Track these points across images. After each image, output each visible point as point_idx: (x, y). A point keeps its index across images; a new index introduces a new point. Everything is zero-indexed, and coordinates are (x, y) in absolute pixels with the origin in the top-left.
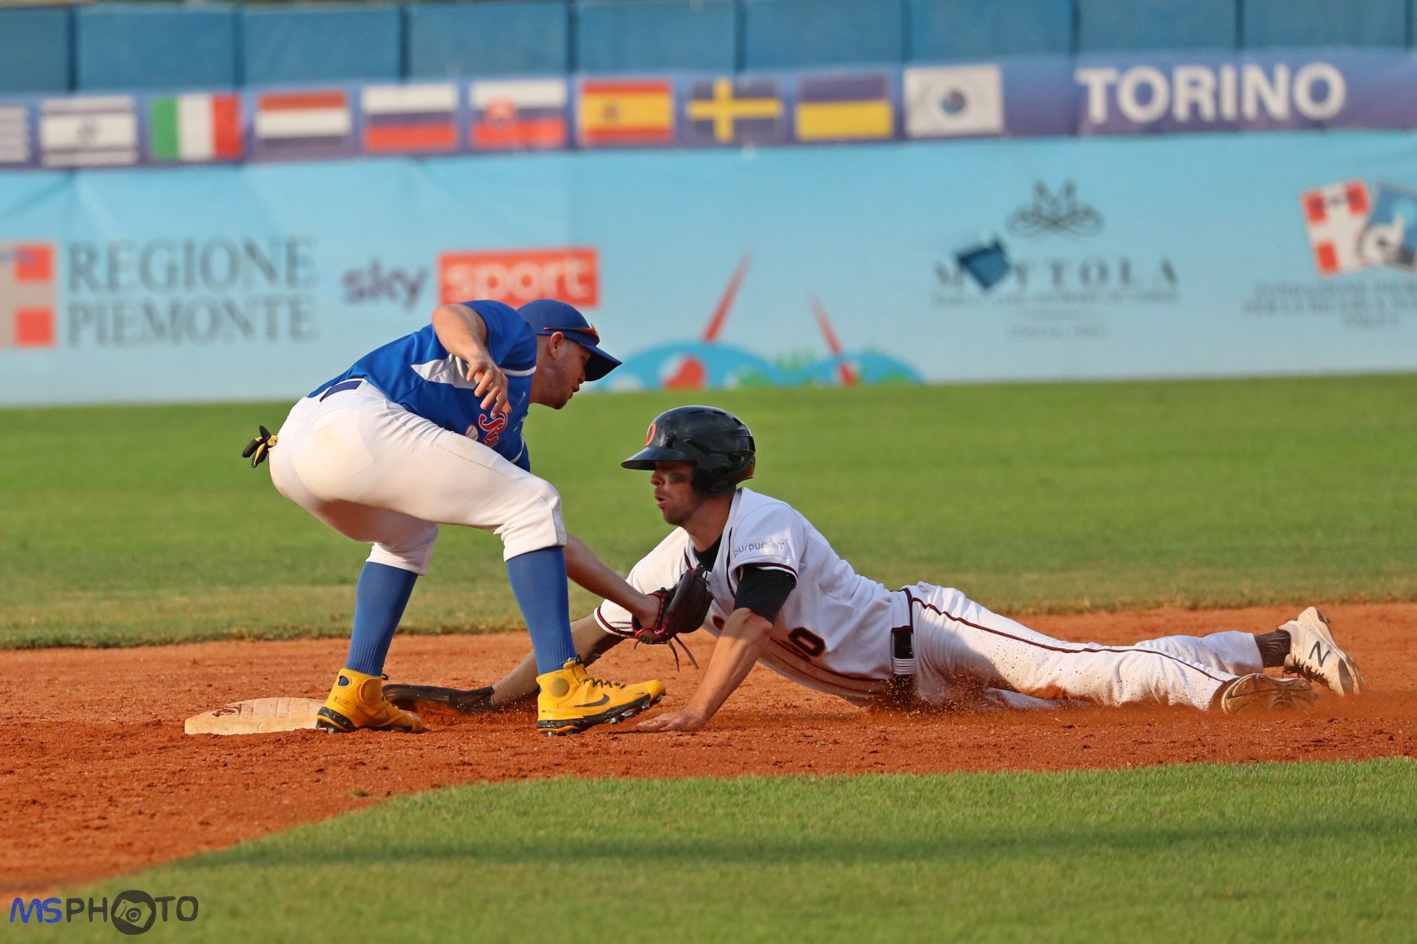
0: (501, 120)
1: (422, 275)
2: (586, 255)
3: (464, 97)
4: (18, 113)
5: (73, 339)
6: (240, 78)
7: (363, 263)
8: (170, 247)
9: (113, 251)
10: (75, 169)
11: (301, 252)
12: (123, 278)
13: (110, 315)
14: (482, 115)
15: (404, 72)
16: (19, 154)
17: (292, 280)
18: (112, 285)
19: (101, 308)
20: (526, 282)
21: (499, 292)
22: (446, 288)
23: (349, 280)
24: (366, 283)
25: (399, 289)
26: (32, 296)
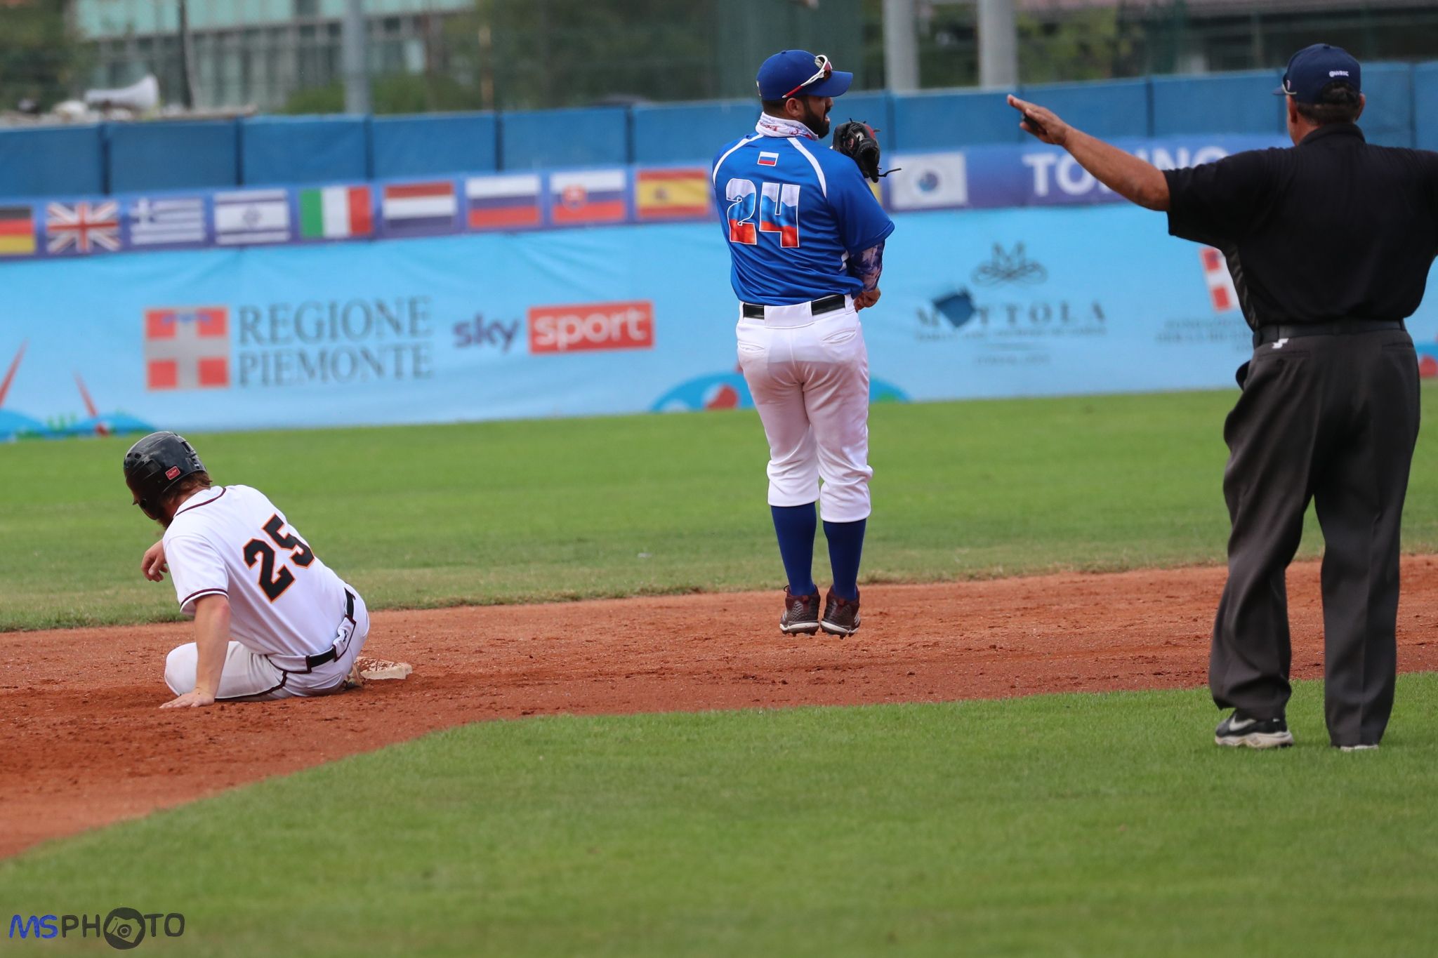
0: (575, 202)
1: (516, 325)
2: (644, 307)
3: (545, 184)
4: (197, 204)
5: (244, 381)
6: (370, 172)
7: (468, 316)
8: (318, 307)
9: (273, 311)
10: (242, 246)
11: (421, 307)
12: (282, 332)
13: (272, 361)
14: (560, 198)
15: (499, 165)
16: (198, 236)
17: (413, 331)
18: (274, 338)
19: (265, 356)
20: (597, 328)
21: (576, 337)
22: (534, 334)
23: (459, 329)
24: (472, 330)
25: (497, 335)
26: (210, 348)
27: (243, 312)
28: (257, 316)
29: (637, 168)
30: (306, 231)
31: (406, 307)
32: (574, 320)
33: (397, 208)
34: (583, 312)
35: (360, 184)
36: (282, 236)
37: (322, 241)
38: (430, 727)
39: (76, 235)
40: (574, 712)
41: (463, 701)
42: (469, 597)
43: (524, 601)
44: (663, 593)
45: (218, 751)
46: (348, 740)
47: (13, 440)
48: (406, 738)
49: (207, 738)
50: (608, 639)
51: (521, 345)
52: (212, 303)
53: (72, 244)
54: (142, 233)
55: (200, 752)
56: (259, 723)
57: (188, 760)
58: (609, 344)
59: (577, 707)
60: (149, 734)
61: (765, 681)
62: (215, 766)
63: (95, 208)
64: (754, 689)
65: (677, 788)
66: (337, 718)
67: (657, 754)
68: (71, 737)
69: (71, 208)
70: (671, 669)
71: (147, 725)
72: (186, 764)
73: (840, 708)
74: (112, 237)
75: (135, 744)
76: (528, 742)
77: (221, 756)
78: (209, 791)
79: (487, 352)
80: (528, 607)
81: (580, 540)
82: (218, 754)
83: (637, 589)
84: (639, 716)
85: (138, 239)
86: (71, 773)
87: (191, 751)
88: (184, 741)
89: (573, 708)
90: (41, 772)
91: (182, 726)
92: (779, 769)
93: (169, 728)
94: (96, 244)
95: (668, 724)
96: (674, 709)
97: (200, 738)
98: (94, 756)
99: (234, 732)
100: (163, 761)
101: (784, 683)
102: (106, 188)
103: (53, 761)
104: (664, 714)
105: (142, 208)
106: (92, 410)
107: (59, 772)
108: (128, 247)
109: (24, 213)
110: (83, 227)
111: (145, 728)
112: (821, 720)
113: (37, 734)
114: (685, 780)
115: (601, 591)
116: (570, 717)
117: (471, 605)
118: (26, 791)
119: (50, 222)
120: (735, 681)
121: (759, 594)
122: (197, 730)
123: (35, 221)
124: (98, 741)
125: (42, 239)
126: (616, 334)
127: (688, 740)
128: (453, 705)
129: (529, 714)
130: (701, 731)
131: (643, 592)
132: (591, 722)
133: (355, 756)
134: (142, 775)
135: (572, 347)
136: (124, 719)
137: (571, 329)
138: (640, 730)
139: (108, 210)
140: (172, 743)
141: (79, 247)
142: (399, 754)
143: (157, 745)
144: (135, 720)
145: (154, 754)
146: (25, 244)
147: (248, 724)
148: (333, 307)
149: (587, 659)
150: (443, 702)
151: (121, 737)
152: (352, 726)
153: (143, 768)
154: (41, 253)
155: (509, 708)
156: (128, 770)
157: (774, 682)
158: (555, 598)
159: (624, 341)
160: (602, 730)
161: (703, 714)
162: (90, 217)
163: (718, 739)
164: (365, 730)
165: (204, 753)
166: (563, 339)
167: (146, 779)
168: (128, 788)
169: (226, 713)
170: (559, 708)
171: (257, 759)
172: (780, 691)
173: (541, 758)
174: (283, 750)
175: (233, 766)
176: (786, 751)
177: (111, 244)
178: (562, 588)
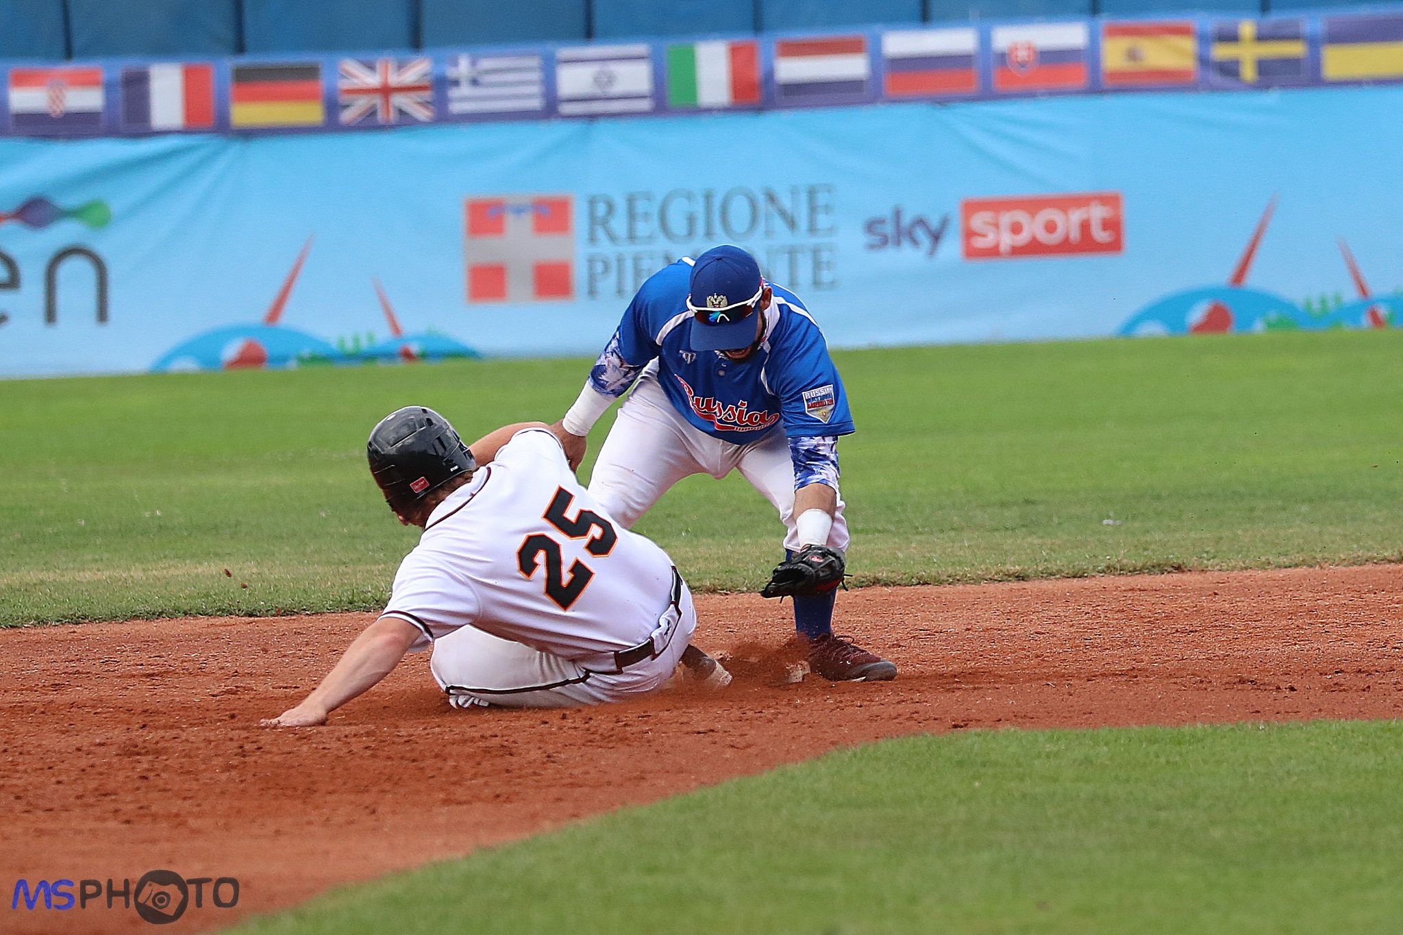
0: (1023, 64)
1: (945, 222)
2: (1111, 200)
3: (985, 41)
4: (534, 62)
5: (592, 292)
6: (758, 25)
7: (885, 211)
8: (689, 196)
9: (631, 200)
10: (592, 117)
11: (822, 199)
12: (642, 228)
13: (629, 265)
14: (1003, 57)
15: (924, 16)
16: (536, 104)
17: (812, 229)
18: (632, 237)
19: (620, 260)
20: (1051, 227)
21: (1023, 238)
22: (969, 234)
23: (871, 226)
24: (889, 229)
25: (920, 234)
26: (549, 248)
27: (592, 202)
28: (611, 208)
29: (1104, 21)
30: (674, 100)
31: (804, 197)
32: (1020, 216)
33: (791, 69)
34: (1033, 206)
35: (744, 38)
36: (645, 105)
37: (697, 111)
38: (833, 743)
39: (377, 100)
40: (1021, 725)
41: (875, 709)
42: (883, 575)
43: (954, 580)
44: (1135, 571)
45: (558, 772)
46: (727, 760)
47: (292, 365)
48: (802, 757)
49: (545, 755)
50: (1063, 631)
51: (952, 247)
52: (550, 190)
53: (372, 113)
54: (462, 100)
55: (535, 773)
56: (612, 736)
57: (519, 784)
58: (1065, 247)
59: (1022, 718)
60: (469, 749)
61: (1267, 687)
62: (555, 792)
63: (401, 67)
64: (1252, 696)
65: (1153, 824)
66: (713, 731)
67: (1128, 781)
68: (369, 753)
69: (371, 67)
70: (1146, 670)
71: (466, 736)
72: (517, 789)
73: (1365, 722)
74: (424, 104)
75: (451, 763)
76: (960, 764)
77: (561, 778)
78: (547, 825)
79: (908, 256)
80: (960, 587)
81: (1027, 502)
82: (558, 776)
83: (1102, 566)
84: (1104, 732)
85: (456, 108)
86: (367, 799)
87: (523, 772)
88: (514, 759)
89: (1019, 720)
90: (328, 798)
91: (512, 740)
92: (1285, 801)
93: (495, 742)
94: (401, 112)
95: (1141, 742)
96: (1148, 722)
97: (535, 754)
98: (397, 777)
99: (580, 748)
100: (486, 784)
101: (1292, 689)
102: (416, 42)
103: (345, 783)
104: (1136, 728)
105: (463, 67)
106: (396, 330)
107: (352, 797)
108: (443, 117)
109: (310, 72)
110: (386, 91)
111: (465, 741)
112: (1339, 738)
113: (324, 748)
114: (1163, 815)
115: (1055, 569)
116: (1015, 732)
117: (886, 585)
118: (310, 823)
119: (344, 84)
120: (1228, 686)
121: (1260, 573)
122: (531, 746)
123: (323, 83)
124: (402, 758)
125: (333, 107)
126: (1075, 235)
127: (1168, 762)
128: (862, 714)
129: (961, 727)
130: (1184, 751)
131: (1109, 569)
132: (1041, 739)
133: (736, 780)
134: (459, 803)
135: (1017, 251)
136: (437, 730)
137: (1016, 229)
138: (1105, 749)
139: (418, 69)
140: (498, 761)
141: (380, 117)
142: (793, 778)
143: (479, 764)
144: (451, 731)
145: (475, 776)
146: (312, 113)
147: (598, 738)
148: (708, 197)
149: (1037, 656)
150: (849, 710)
151: (434, 754)
152: (732, 741)
153: (460, 793)
154: (332, 125)
155: (935, 719)
156: (442, 796)
157: (1278, 688)
158: (996, 577)
159: (1085, 244)
160: (1055, 749)
161: (1186, 729)
162: (394, 79)
163: (1206, 762)
164: (749, 746)
165: (539, 775)
166: (1007, 240)
167: (465, 807)
168: (441, 820)
169: (569, 723)
170: (1000, 720)
171: (609, 783)
172: (1286, 700)
173: (977, 784)
174: (642, 772)
175: (577, 792)
176: (1295, 778)
177: (422, 114)
178: (1004, 564)
